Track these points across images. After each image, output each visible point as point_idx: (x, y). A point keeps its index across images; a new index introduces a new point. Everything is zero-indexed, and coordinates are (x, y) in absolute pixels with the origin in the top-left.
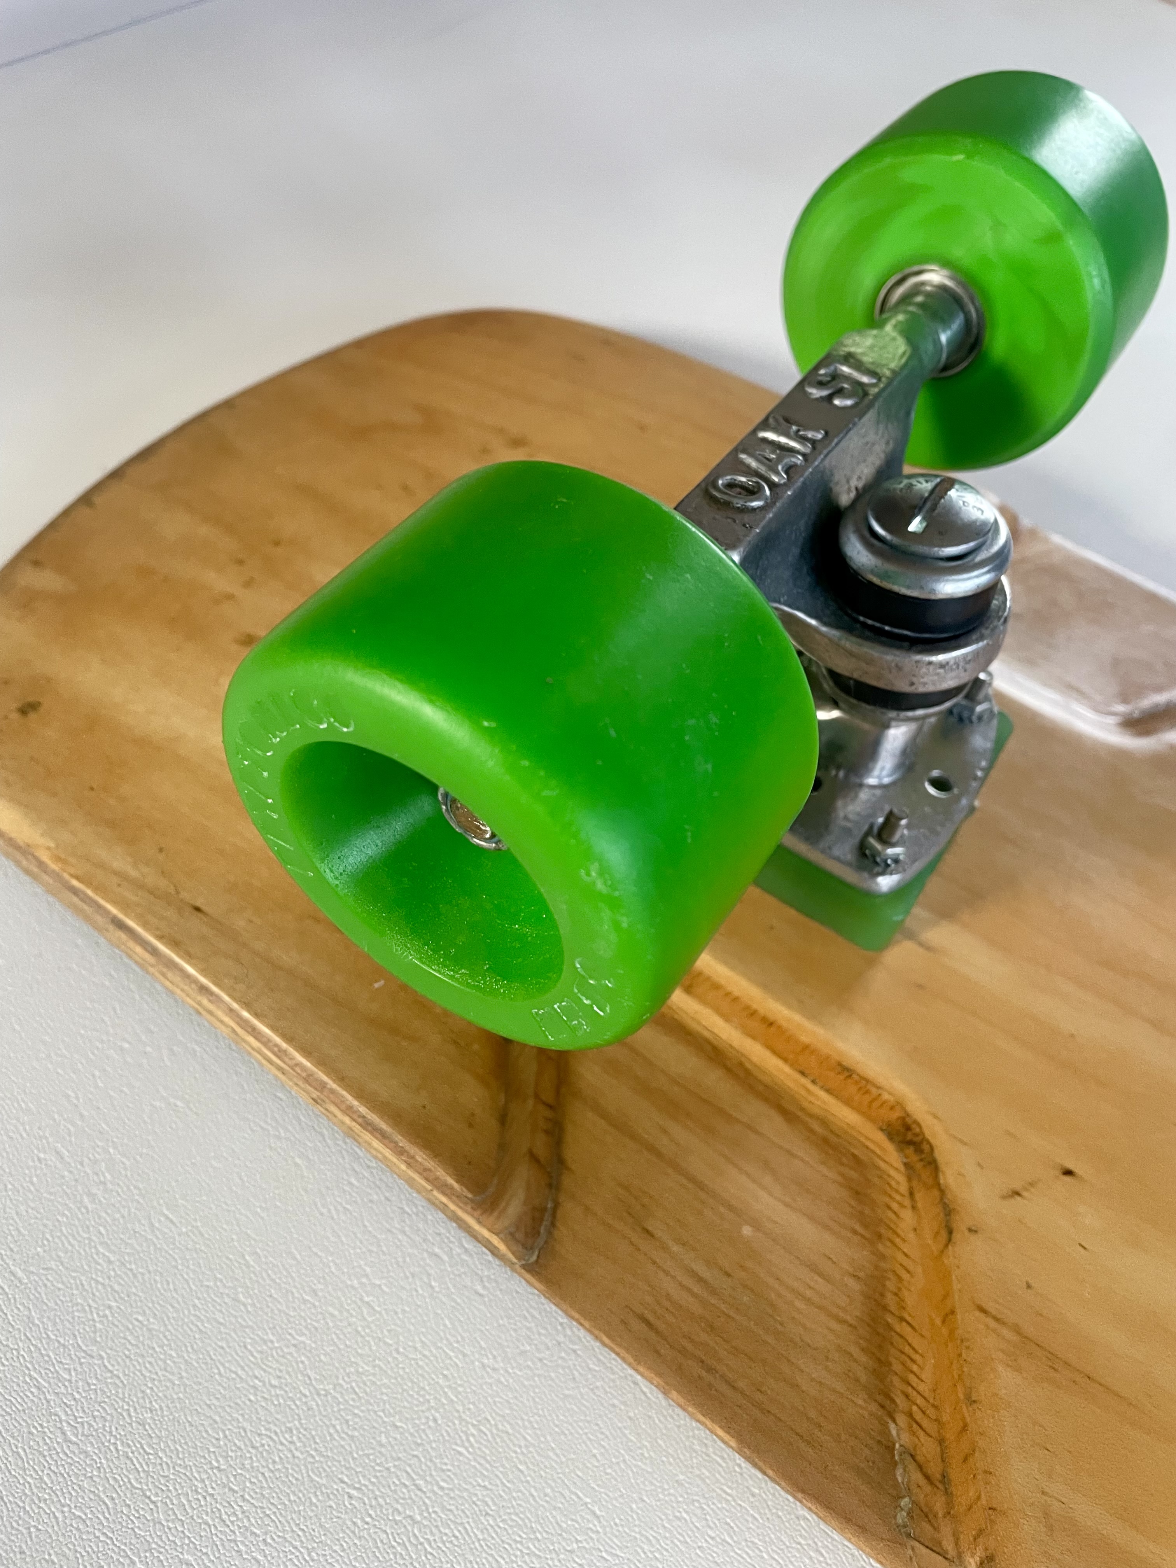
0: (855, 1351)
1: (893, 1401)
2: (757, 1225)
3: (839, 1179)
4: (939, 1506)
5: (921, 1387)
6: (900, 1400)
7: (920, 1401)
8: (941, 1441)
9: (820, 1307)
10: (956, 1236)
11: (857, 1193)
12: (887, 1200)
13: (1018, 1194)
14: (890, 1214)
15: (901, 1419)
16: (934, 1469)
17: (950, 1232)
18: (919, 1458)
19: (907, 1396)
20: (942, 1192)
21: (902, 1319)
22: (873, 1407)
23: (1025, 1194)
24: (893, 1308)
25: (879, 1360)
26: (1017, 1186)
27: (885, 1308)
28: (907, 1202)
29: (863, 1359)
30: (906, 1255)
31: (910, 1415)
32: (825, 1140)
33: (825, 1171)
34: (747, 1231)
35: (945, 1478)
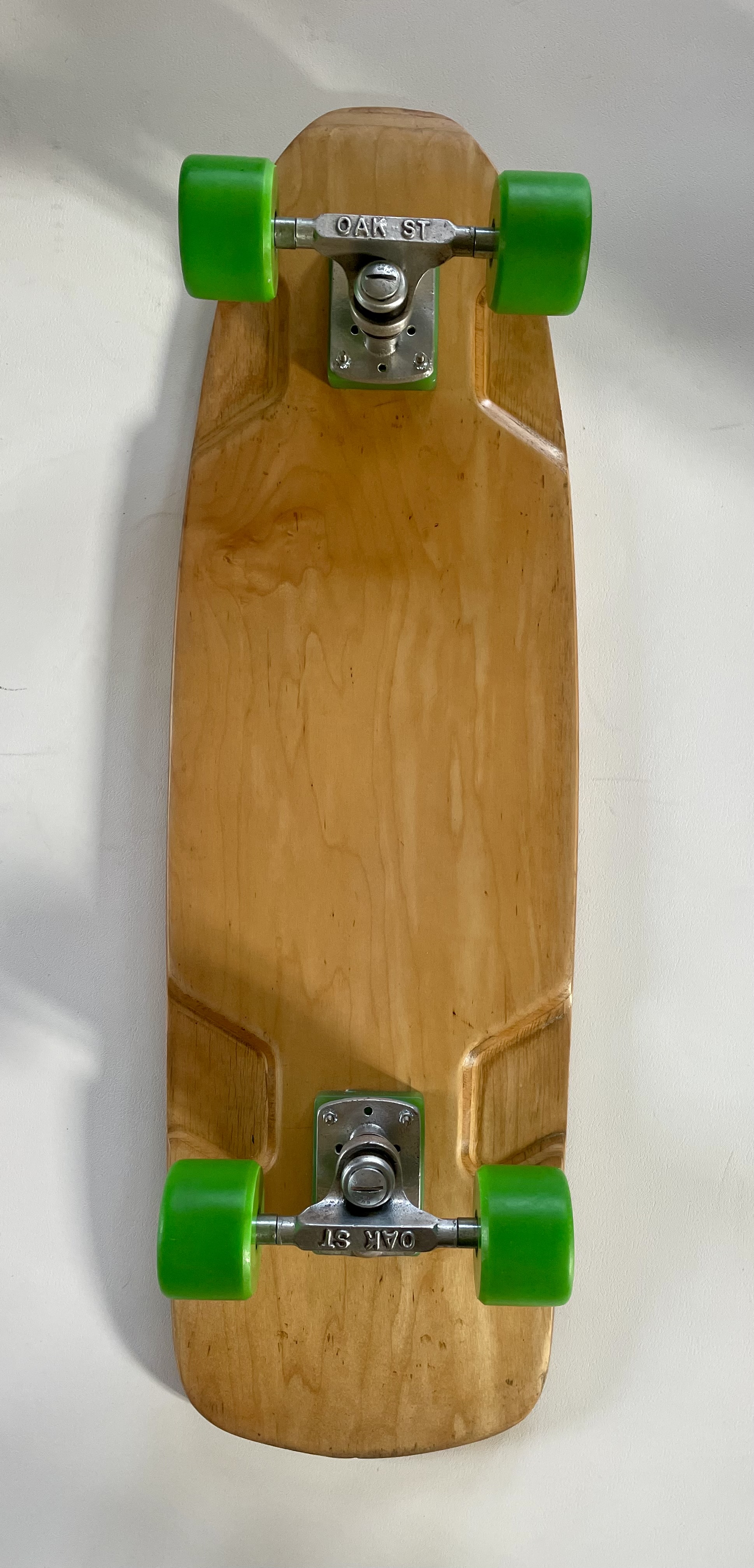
0: (531, 1045)
1: (537, 1031)
2: (518, 1084)
3: (492, 1069)
4: (554, 1010)
5: (530, 1026)
6: (536, 1029)
7: (534, 1025)
8: (539, 1017)
9: (527, 1058)
10: (490, 1036)
11: (492, 1063)
12: (489, 1054)
13: (469, 1024)
14: (492, 1052)
15: (540, 1027)
16: (547, 1015)
17: (490, 1037)
18: (546, 1019)
19: (534, 1028)
20: (481, 1043)
21: (517, 1037)
22: (542, 1034)
23: (468, 1023)
24: (516, 1041)
25: (530, 1038)
26: (468, 1026)
27: (517, 1042)
28: (488, 1049)
29: (532, 1042)
30: (501, 1043)
31: (538, 1025)
32: (484, 1077)
33: (492, 1073)
34: (521, 1086)
35: (548, 1012)
